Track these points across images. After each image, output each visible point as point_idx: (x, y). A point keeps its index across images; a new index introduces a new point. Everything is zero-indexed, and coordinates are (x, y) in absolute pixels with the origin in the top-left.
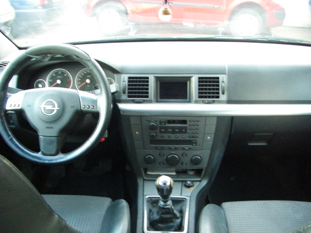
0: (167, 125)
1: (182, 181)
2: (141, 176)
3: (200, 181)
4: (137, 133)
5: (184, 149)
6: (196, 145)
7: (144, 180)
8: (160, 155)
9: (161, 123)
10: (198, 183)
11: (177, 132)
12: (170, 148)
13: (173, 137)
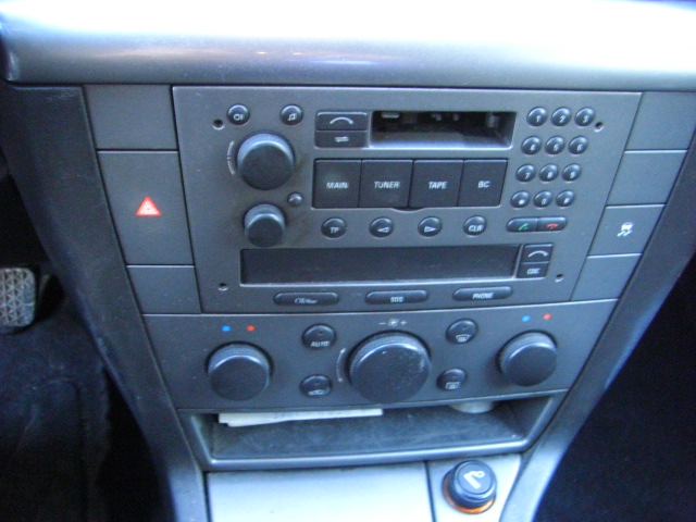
0: (372, 147)
1: (426, 462)
2: (187, 454)
3: (523, 453)
4: (148, 209)
5: (469, 298)
6: (544, 271)
7: (207, 471)
8: (306, 341)
9: (325, 131)
10: (514, 464)
11: (438, 199)
12: (379, 303)
13: (403, 227)
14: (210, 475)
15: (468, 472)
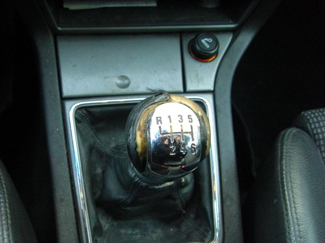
1: (181, 33)
14: (58, 37)
15: (203, 39)
